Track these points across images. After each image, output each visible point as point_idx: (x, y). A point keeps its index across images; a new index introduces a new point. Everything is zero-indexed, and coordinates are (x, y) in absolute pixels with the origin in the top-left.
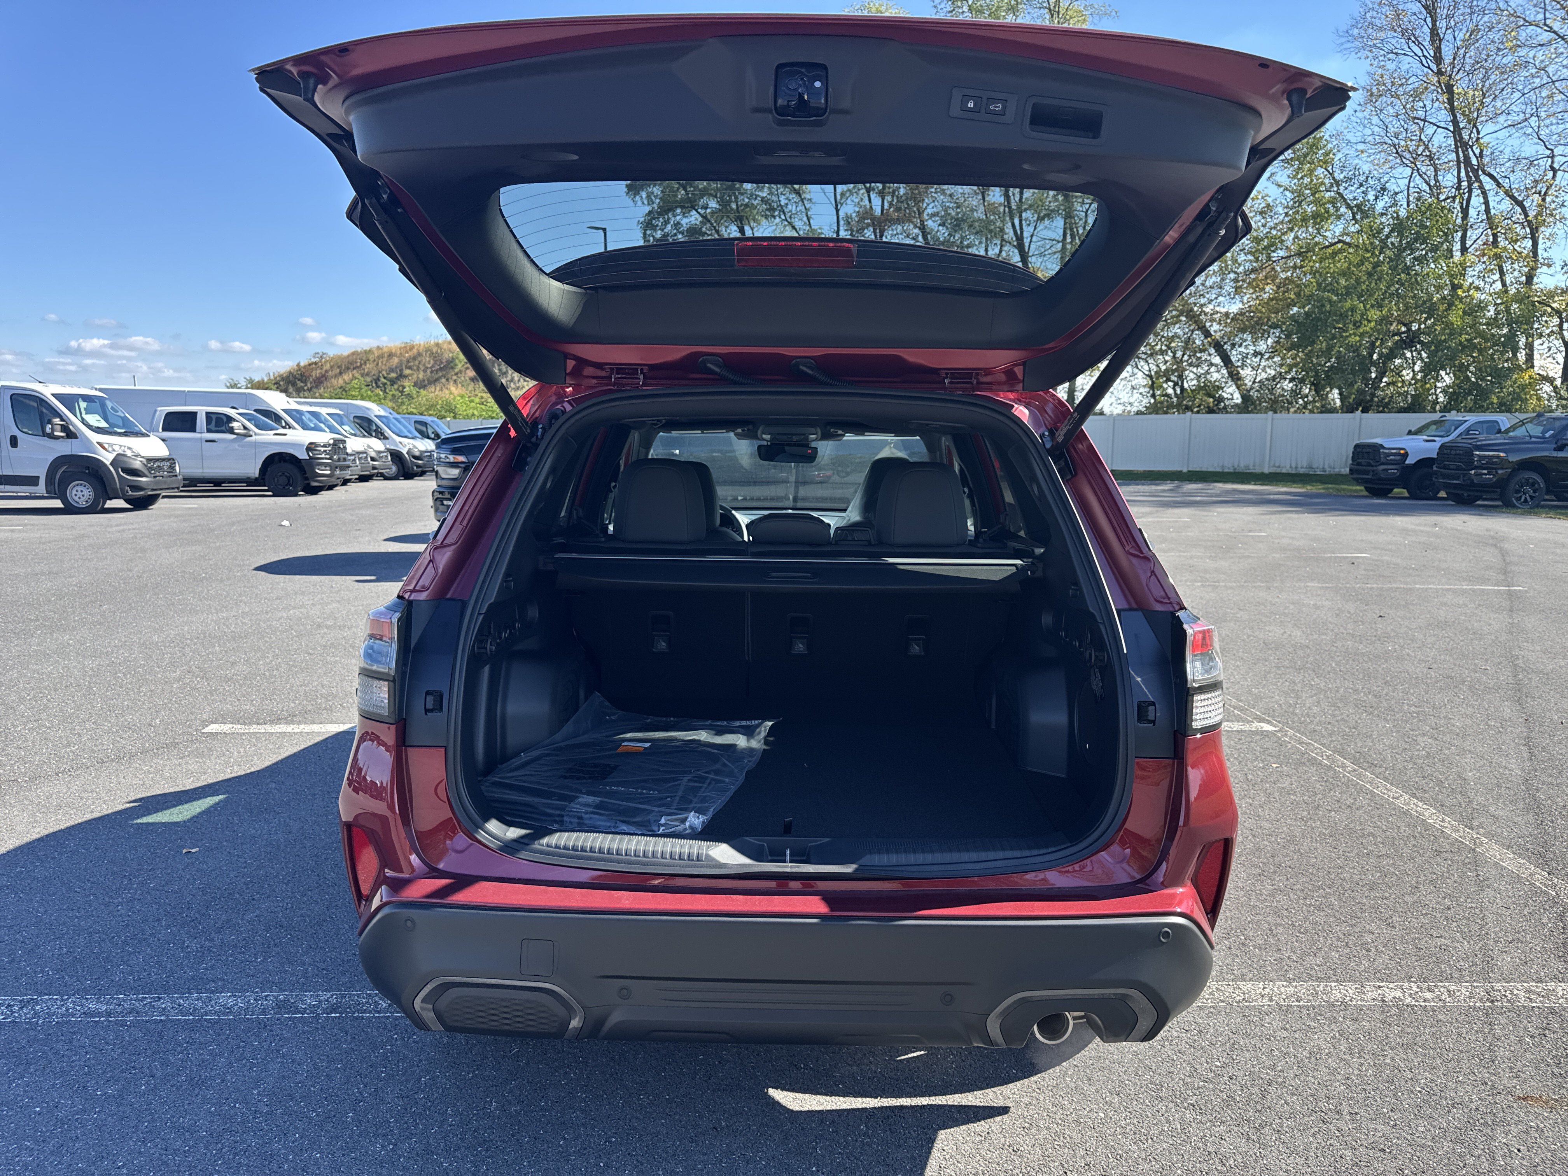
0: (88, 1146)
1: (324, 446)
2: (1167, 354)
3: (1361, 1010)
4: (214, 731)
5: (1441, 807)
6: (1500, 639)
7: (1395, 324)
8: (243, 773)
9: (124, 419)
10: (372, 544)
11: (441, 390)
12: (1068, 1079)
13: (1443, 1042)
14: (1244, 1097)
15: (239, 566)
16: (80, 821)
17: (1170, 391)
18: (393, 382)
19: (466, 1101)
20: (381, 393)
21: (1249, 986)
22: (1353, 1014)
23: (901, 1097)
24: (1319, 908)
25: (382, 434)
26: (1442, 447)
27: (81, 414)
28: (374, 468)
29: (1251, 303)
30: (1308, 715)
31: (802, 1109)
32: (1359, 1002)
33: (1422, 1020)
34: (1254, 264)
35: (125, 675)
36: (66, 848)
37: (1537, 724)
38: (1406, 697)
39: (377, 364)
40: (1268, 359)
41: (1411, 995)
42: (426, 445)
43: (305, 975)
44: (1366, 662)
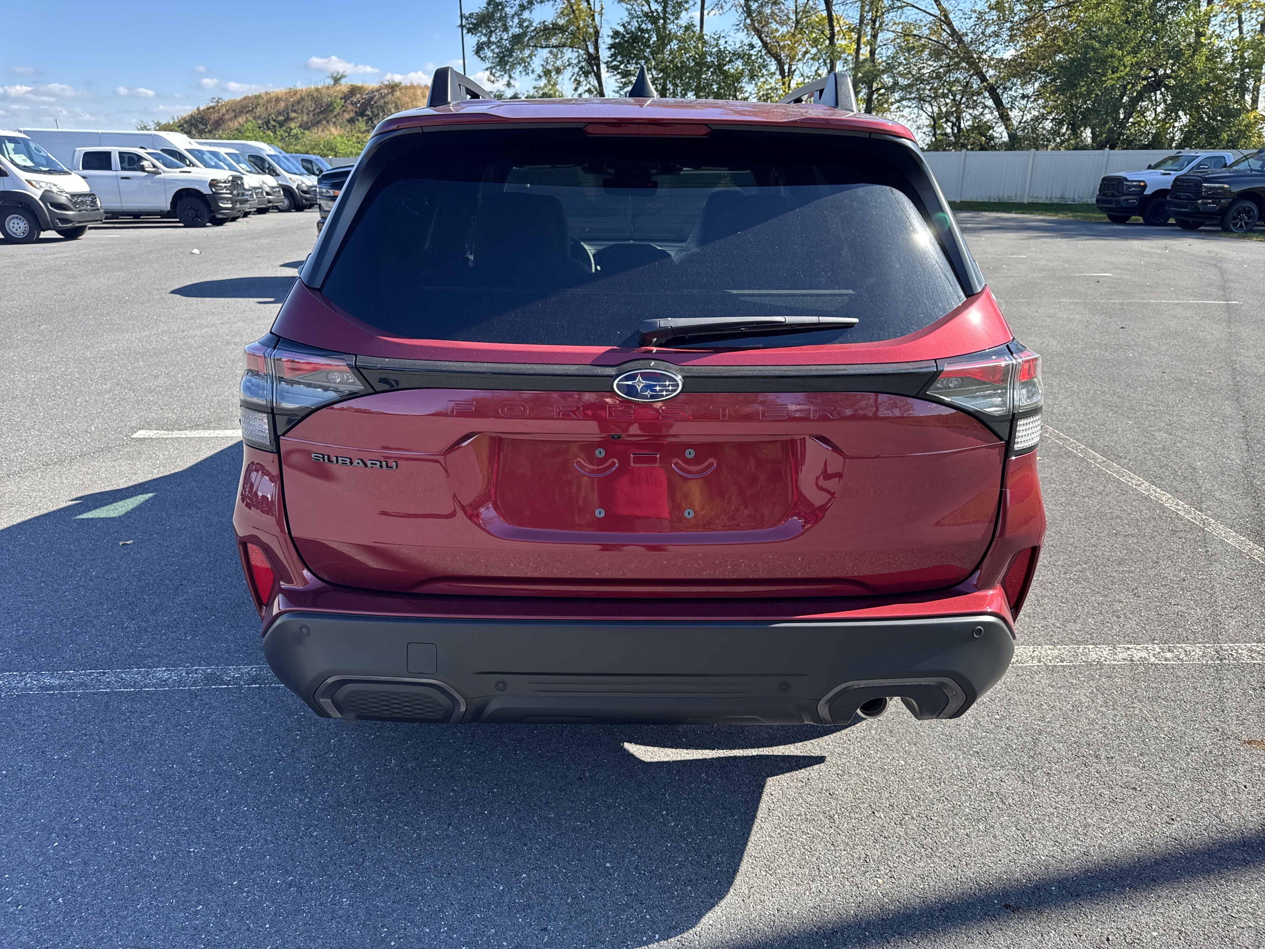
0: (48, 804)
1: (225, 182)
2: (948, 98)
3: (1114, 668)
4: (142, 437)
5: (1175, 492)
6: (1221, 347)
7: (1145, 69)
8: (168, 473)
9: (47, 158)
10: (270, 269)
11: (323, 131)
12: (873, 732)
13: (1182, 695)
14: (1019, 745)
15: (157, 289)
16: (30, 517)
17: (949, 130)
18: (281, 125)
19: (370, 759)
20: (272, 134)
21: (1022, 649)
22: (1107, 672)
23: (734, 748)
24: (1077, 581)
25: (274, 171)
26: (1176, 180)
27: (9, 154)
28: (269, 202)
29: (1024, 50)
30: (1064, 415)
31: (652, 760)
32: (1112, 662)
33: (1164, 676)
34: (1028, 14)
35: (63, 387)
36: (18, 541)
37: (1253, 420)
38: (1144, 397)
39: (267, 108)
40: (1033, 102)
41: (1154, 655)
42: (311, 181)
43: (228, 651)
44: (1111, 368)
